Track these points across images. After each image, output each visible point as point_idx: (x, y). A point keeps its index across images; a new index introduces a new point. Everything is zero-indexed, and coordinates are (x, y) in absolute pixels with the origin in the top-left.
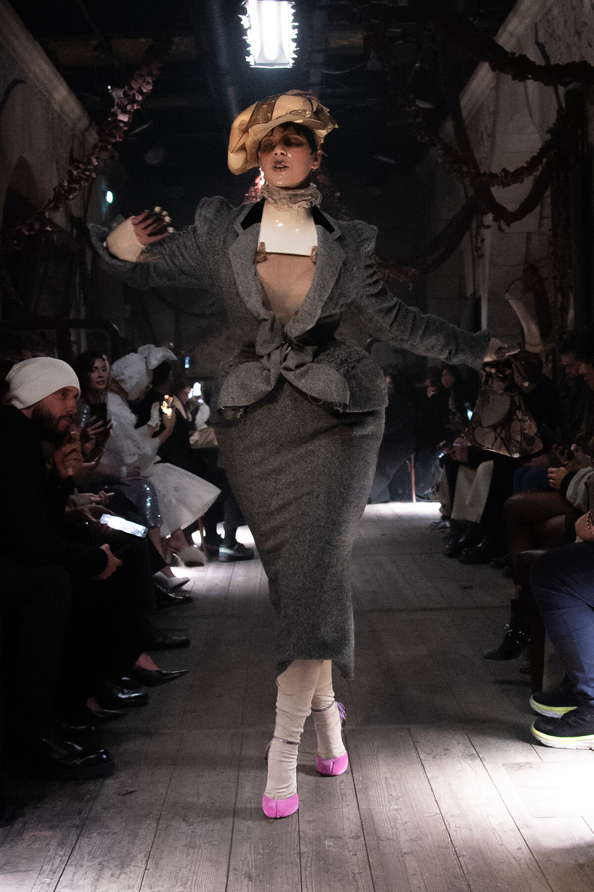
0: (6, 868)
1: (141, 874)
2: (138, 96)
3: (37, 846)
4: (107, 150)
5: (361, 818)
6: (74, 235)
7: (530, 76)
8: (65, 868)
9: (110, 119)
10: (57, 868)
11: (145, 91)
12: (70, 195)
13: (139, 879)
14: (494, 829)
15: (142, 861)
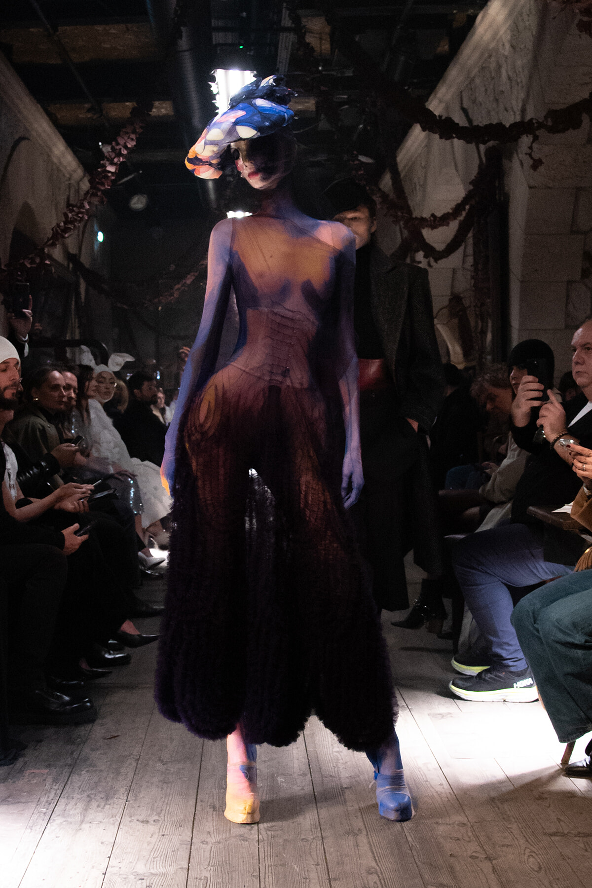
0: (10, 799)
1: (122, 806)
2: (124, 152)
3: (35, 781)
4: (97, 195)
5: (308, 759)
6: (71, 269)
7: (454, 135)
8: (58, 800)
9: (99, 170)
10: (52, 799)
11: (129, 146)
12: (66, 234)
13: (121, 809)
14: (420, 768)
15: (124, 794)
